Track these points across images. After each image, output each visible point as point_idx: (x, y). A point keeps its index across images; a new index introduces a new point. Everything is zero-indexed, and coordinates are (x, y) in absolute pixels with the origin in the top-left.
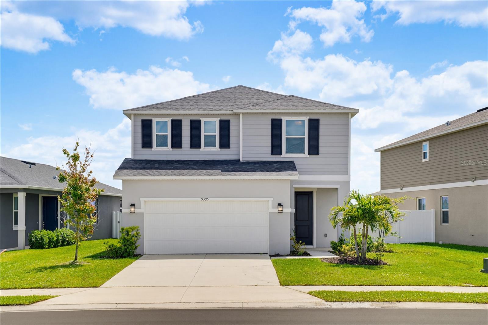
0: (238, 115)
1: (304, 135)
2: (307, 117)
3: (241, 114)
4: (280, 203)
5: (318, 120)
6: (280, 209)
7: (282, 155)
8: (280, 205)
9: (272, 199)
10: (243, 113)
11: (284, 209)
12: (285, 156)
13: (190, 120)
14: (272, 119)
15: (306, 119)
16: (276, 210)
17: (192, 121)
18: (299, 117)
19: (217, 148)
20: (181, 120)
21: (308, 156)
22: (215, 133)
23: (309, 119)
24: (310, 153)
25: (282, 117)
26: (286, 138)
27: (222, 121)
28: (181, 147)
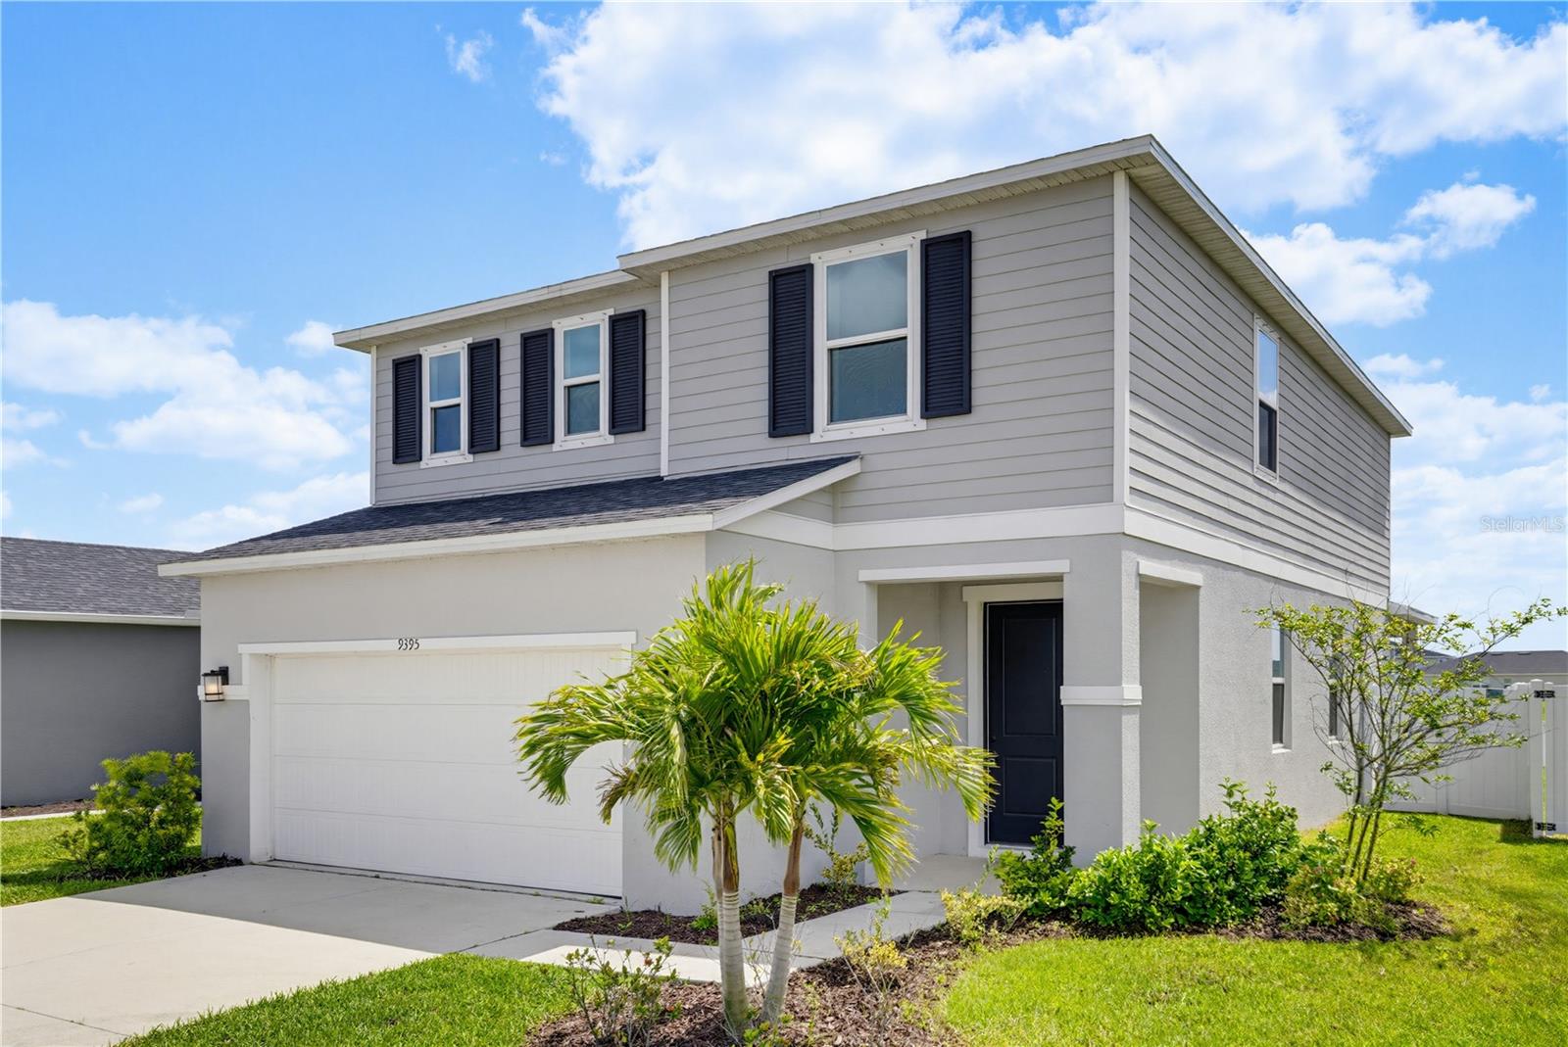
0: (657, 280)
1: (905, 326)
2: (916, 234)
3: (663, 274)
5: (964, 241)
7: (812, 432)
9: (632, 637)
10: (670, 270)
12: (827, 437)
13: (522, 335)
14: (771, 273)
15: (912, 243)
17: (527, 340)
18: (884, 241)
19: (602, 436)
20: (498, 341)
21: (922, 424)
22: (598, 372)
23: (922, 241)
24: (929, 411)
25: (812, 255)
26: (831, 351)
27: (619, 320)
28: (495, 447)
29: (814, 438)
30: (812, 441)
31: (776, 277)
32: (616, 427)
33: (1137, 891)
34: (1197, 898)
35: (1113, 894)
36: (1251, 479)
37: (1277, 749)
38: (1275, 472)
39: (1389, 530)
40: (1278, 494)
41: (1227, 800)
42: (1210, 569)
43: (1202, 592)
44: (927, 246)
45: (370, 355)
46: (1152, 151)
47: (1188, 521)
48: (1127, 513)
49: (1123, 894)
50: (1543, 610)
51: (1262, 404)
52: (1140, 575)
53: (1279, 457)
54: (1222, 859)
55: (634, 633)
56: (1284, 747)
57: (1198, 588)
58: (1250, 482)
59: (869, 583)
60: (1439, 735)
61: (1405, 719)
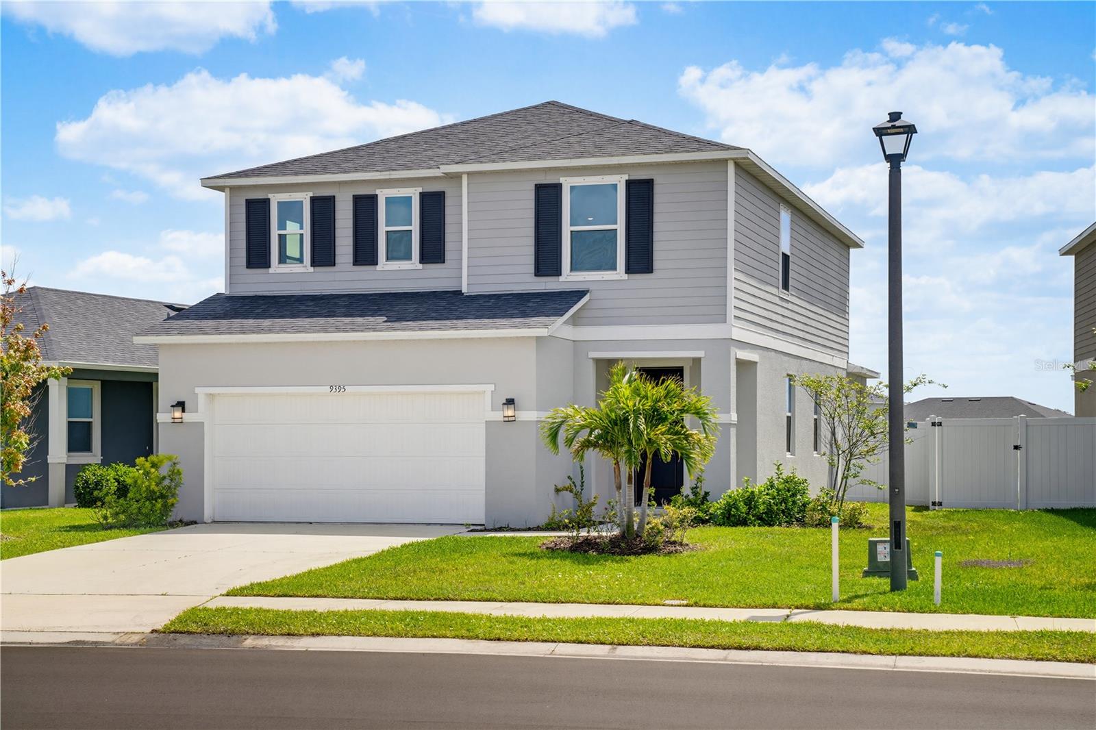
0: (457, 177)
1: (616, 224)
2: (623, 176)
3: (463, 176)
4: (513, 397)
5: (649, 183)
6: (510, 412)
7: (561, 275)
8: (510, 402)
9: (492, 387)
10: (469, 174)
11: (520, 412)
12: (569, 278)
13: (353, 196)
14: (536, 185)
15: (620, 180)
16: (498, 416)
17: (357, 199)
18: (604, 177)
19: (414, 263)
20: (334, 197)
21: (626, 277)
22: (411, 225)
23: (626, 181)
24: (629, 270)
25: (561, 179)
26: (572, 232)
27: (425, 195)
28: (333, 264)
29: (561, 279)
30: (560, 280)
31: (539, 188)
32: (424, 259)
33: (743, 508)
34: (769, 511)
35: (733, 510)
36: (778, 298)
37: (788, 455)
38: (788, 291)
39: (848, 313)
40: (790, 304)
41: (777, 471)
42: (761, 352)
43: (758, 365)
44: (629, 183)
45: (224, 193)
46: (749, 157)
47: (753, 328)
48: (734, 329)
49: (737, 509)
50: (923, 380)
51: (783, 254)
52: (736, 358)
53: (791, 282)
54: (778, 495)
55: (493, 385)
56: (791, 455)
57: (756, 363)
58: (777, 301)
59: (593, 359)
60: (875, 438)
61: (860, 431)
